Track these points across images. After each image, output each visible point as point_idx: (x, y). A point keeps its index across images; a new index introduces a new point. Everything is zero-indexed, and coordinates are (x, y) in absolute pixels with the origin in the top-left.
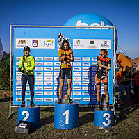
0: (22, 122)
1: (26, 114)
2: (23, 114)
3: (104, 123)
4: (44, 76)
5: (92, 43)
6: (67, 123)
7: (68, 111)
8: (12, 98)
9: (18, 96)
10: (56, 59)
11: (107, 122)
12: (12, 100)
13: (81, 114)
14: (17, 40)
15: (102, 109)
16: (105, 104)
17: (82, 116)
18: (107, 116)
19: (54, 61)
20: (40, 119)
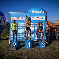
0: (13, 46)
1: (15, 44)
2: (14, 43)
3: (43, 46)
4: (21, 30)
5: (38, 18)
6: (29, 46)
7: (30, 42)
8: (10, 38)
9: (12, 38)
10: (25, 24)
11: (44, 46)
12: (10, 39)
13: (34, 43)
14: (11, 18)
15: (42, 41)
16: (43, 40)
17: (35, 44)
18: (44, 44)
19: (24, 25)
20: (20, 45)
